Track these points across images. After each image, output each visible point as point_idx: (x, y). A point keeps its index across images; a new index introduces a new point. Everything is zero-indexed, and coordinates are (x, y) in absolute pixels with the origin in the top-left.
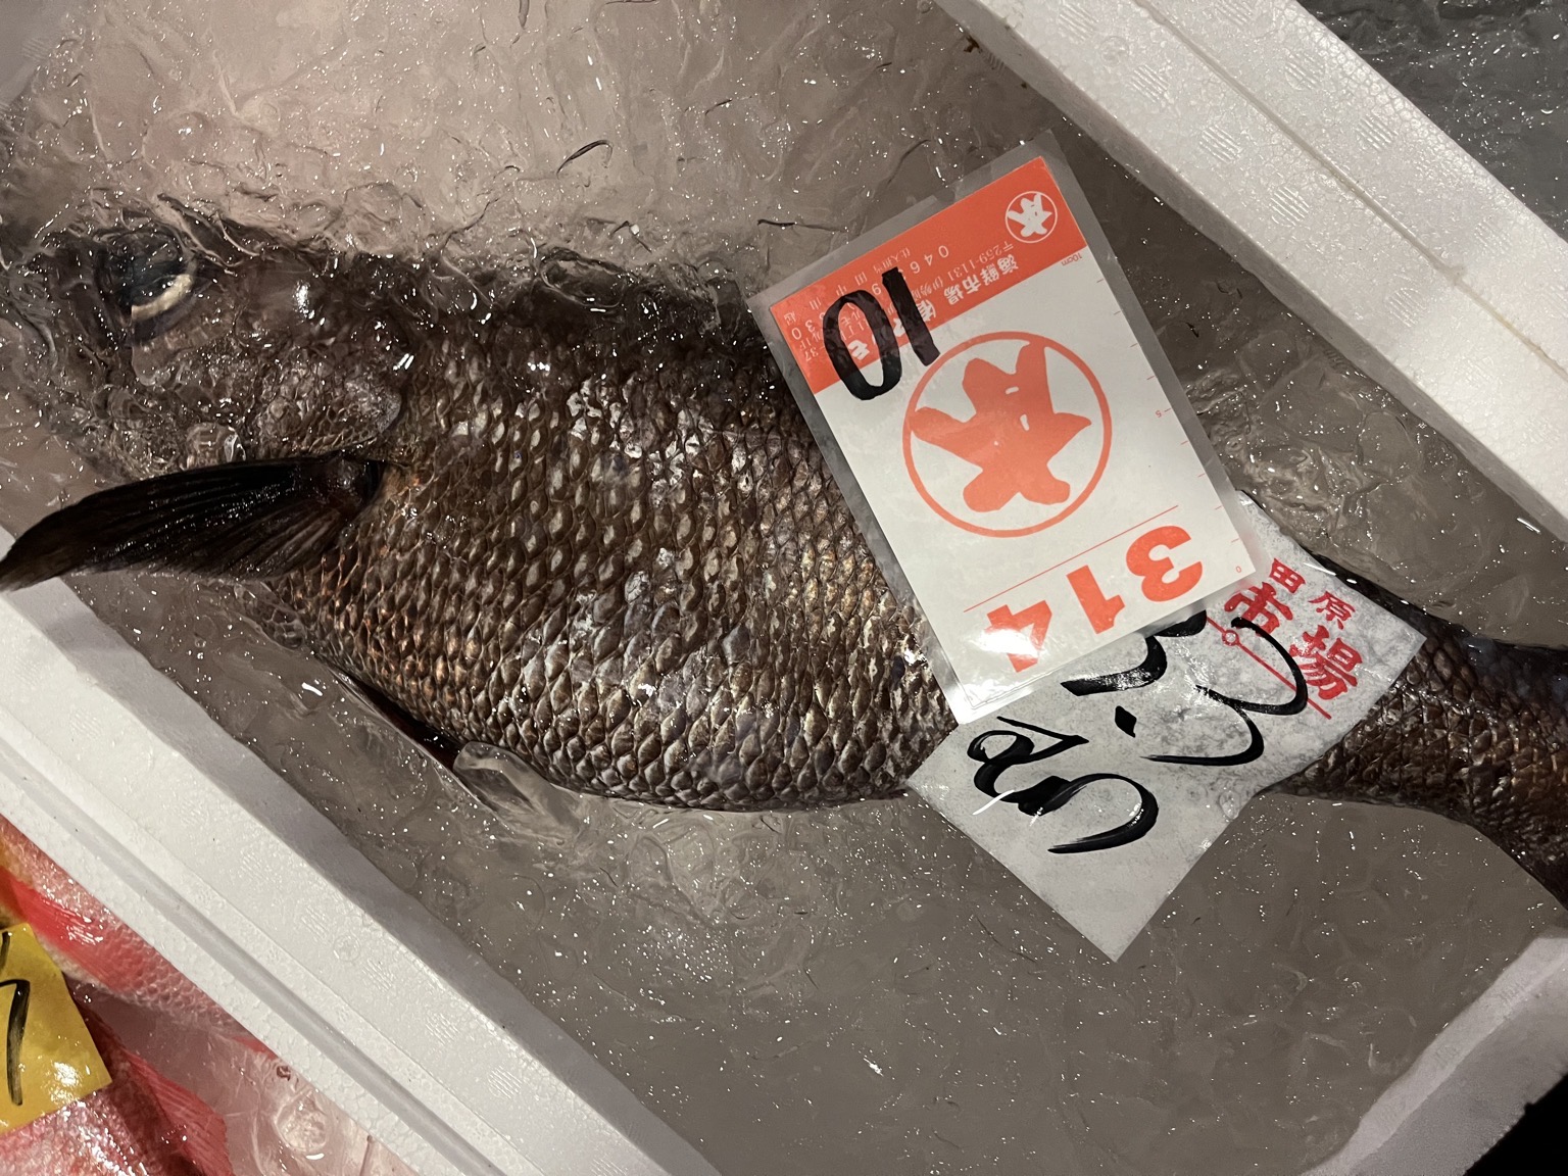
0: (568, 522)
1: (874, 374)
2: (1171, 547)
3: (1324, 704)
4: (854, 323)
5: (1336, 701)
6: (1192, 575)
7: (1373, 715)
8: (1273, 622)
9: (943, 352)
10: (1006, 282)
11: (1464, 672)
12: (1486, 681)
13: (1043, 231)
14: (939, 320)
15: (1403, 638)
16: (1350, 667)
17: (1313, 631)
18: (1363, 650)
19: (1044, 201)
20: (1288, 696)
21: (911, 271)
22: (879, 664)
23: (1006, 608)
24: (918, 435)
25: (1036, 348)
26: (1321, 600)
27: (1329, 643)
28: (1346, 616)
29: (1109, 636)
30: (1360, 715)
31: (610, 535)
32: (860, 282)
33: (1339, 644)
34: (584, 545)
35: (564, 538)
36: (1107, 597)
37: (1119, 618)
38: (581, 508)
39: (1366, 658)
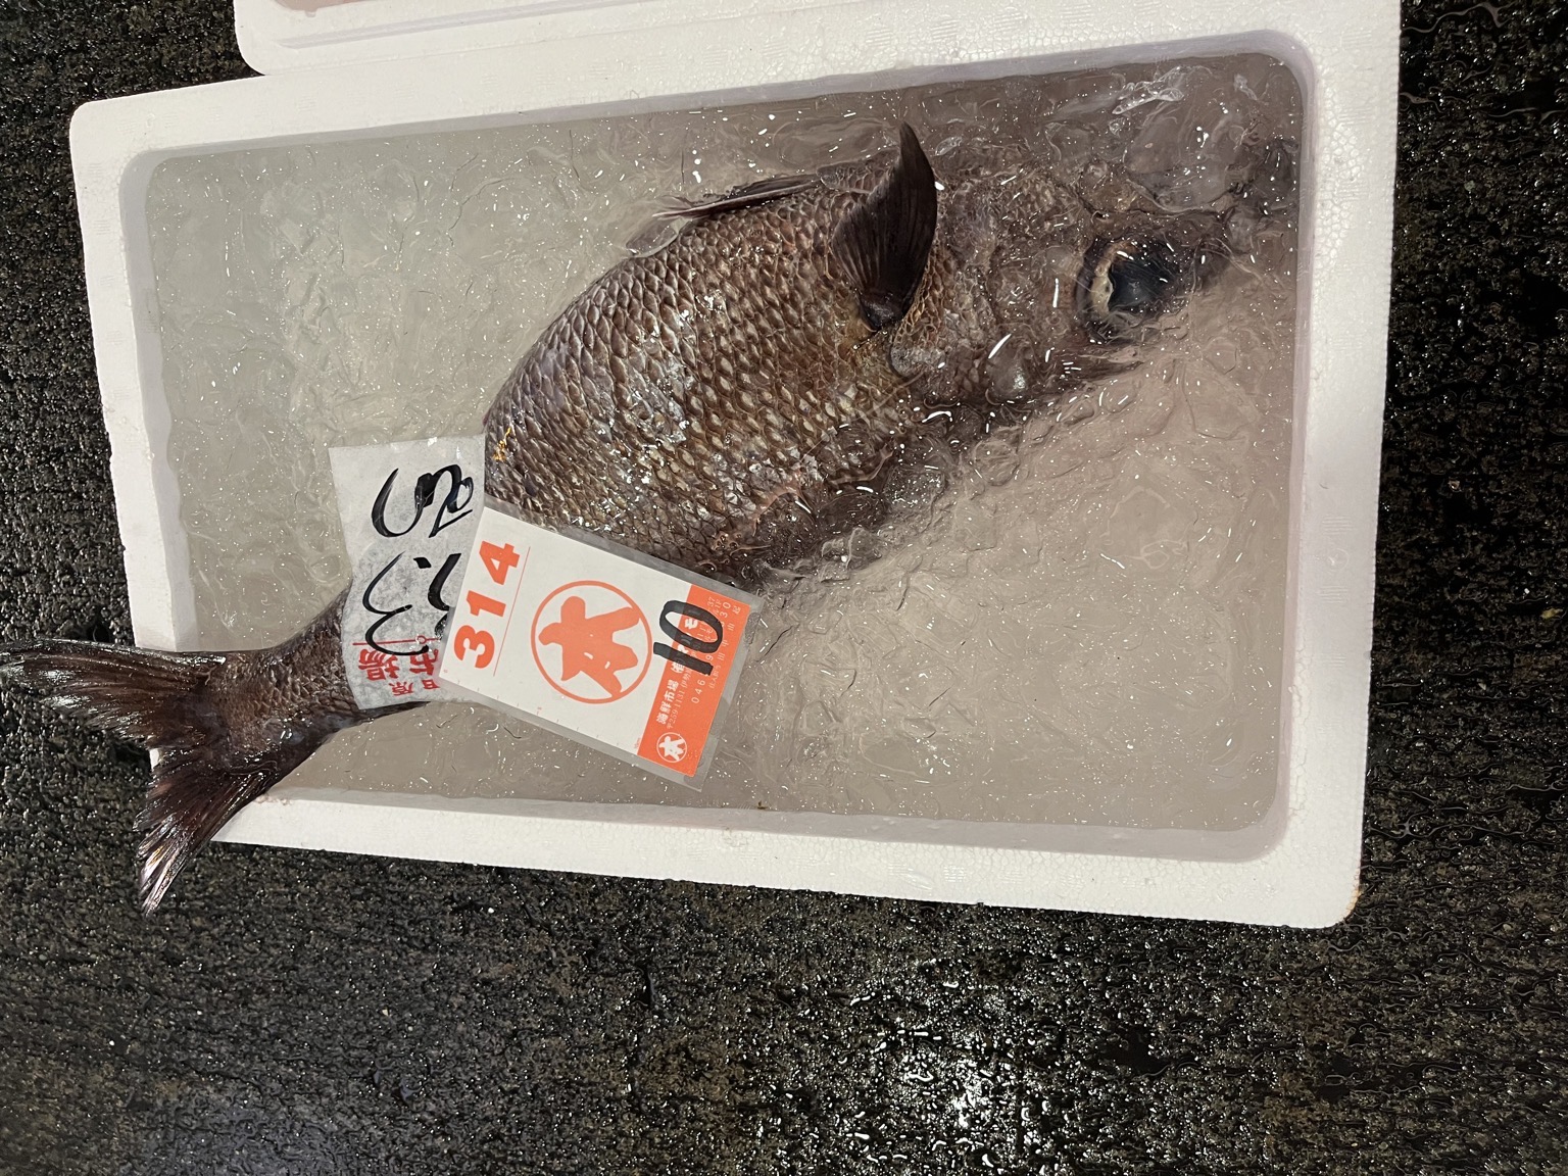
0: (742, 405)
1: (674, 618)
2: (479, 657)
3: (362, 648)
4: (705, 634)
5: (358, 653)
6: (460, 652)
7: (341, 663)
8: (414, 662)
9: (654, 656)
10: (656, 710)
11: (333, 709)
12: (322, 713)
13: (661, 745)
14: (668, 667)
15: (367, 701)
16: (369, 671)
17: (397, 673)
18: (372, 683)
19: (673, 759)
20: (376, 637)
21: (702, 679)
22: (539, 485)
23: (515, 565)
24: (628, 608)
25: (616, 693)
26: (410, 687)
27: (386, 674)
28: (394, 690)
29: (463, 595)
30: (345, 656)
31: (715, 420)
32: (720, 654)
33: (382, 677)
34: (721, 404)
35: (736, 398)
36: (481, 611)
37: (468, 607)
38: (745, 418)
39: (368, 681)
